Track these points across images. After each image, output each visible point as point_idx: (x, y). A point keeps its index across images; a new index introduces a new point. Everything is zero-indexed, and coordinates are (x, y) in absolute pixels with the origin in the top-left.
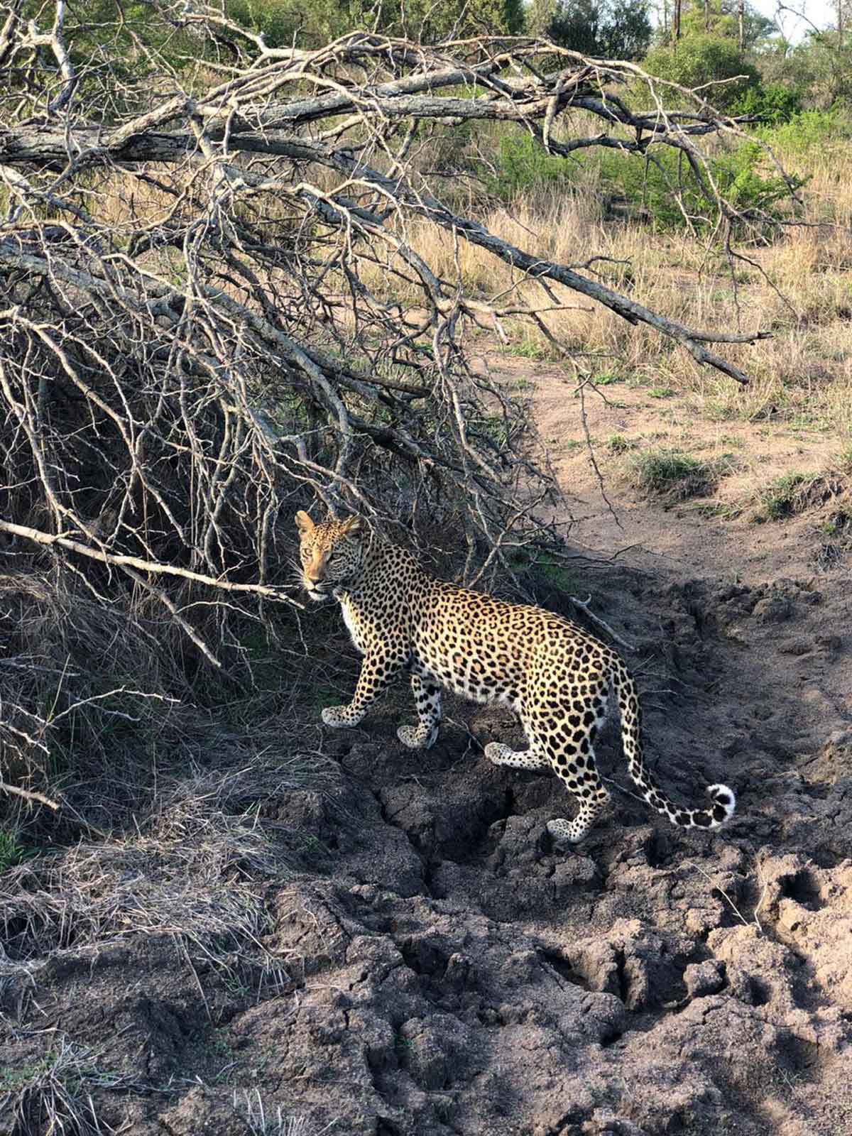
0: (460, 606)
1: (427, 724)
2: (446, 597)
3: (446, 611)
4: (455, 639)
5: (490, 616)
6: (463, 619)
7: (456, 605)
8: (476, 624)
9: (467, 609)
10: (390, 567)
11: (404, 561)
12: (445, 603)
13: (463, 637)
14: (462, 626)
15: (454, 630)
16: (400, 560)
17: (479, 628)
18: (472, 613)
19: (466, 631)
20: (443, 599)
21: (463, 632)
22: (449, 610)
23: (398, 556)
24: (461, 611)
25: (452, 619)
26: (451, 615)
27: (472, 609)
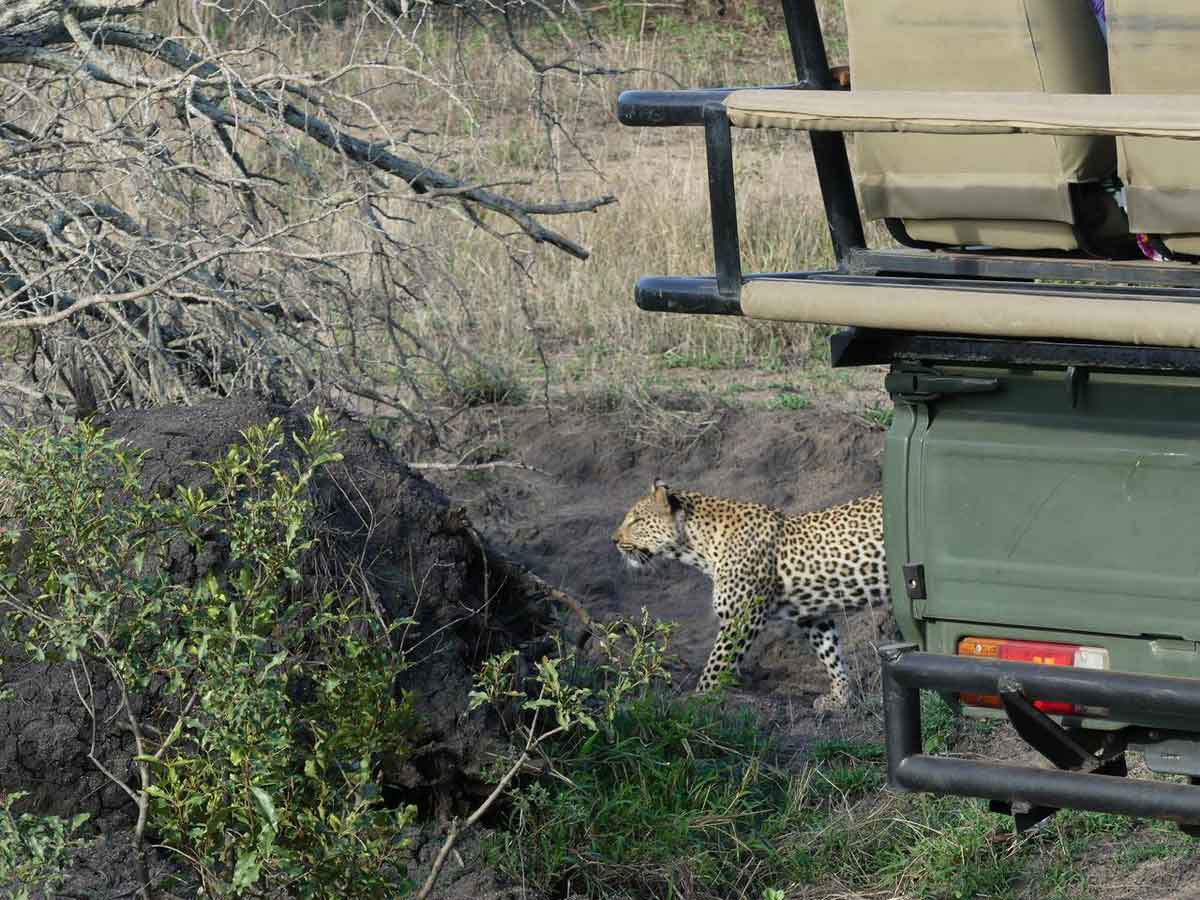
0: (842, 521)
1: (843, 675)
2: (824, 526)
3: (833, 536)
4: (856, 552)
5: (875, 509)
6: (854, 529)
7: (838, 524)
8: (868, 524)
9: (850, 519)
10: (752, 529)
11: (765, 520)
12: (828, 531)
13: (863, 544)
14: (858, 535)
15: (852, 544)
16: (760, 520)
17: (873, 525)
18: (858, 519)
19: (863, 537)
20: (823, 529)
21: (861, 540)
22: (836, 532)
23: (758, 516)
24: (846, 524)
25: (844, 536)
26: (840, 535)
27: (856, 516)
